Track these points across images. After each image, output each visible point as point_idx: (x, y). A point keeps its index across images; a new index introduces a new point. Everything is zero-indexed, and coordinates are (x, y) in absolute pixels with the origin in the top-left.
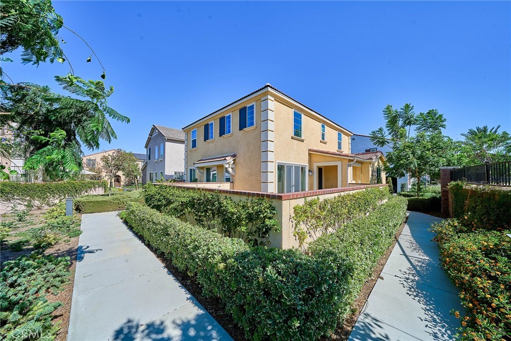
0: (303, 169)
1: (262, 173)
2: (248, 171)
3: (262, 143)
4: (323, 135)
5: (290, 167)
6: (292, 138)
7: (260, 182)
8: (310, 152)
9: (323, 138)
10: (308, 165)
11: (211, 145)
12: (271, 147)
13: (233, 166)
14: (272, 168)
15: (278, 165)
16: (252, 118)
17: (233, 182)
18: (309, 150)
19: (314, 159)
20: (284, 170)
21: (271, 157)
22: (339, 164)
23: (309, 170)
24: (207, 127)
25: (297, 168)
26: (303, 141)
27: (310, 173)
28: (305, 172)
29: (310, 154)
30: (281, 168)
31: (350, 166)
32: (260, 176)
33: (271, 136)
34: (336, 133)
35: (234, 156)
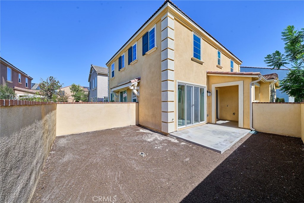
0: (202, 90)
1: (162, 92)
2: (150, 91)
3: (162, 62)
4: (219, 61)
5: (190, 87)
6: (192, 60)
7: (160, 101)
8: (208, 75)
9: (219, 64)
10: (206, 86)
11: (123, 73)
12: (171, 65)
13: (138, 88)
14: (172, 87)
15: (179, 85)
16: (153, 41)
17: (138, 103)
18: (207, 73)
19: (212, 80)
20: (184, 90)
21: (171, 75)
22: (240, 84)
23: (207, 91)
24: (121, 59)
25: (196, 88)
26: (201, 63)
27: (208, 94)
28: (203, 93)
29: (208, 77)
30: (181, 88)
31: (253, 84)
32: (160, 96)
33: (171, 54)
34: (230, 60)
35: (139, 79)
